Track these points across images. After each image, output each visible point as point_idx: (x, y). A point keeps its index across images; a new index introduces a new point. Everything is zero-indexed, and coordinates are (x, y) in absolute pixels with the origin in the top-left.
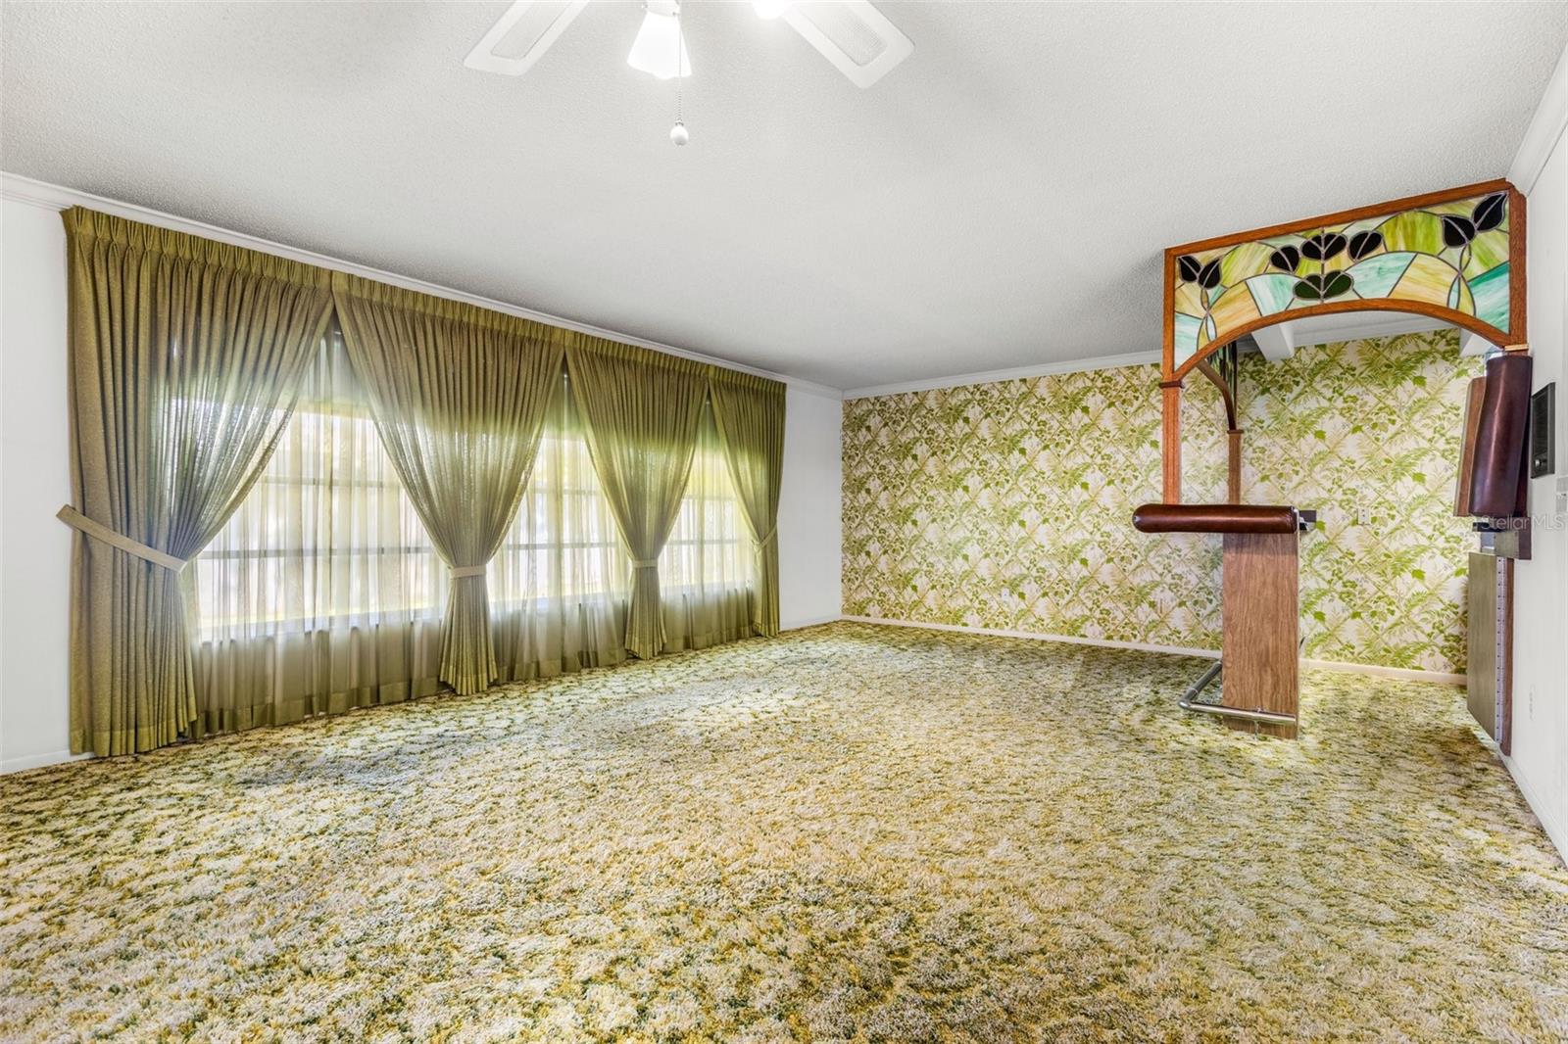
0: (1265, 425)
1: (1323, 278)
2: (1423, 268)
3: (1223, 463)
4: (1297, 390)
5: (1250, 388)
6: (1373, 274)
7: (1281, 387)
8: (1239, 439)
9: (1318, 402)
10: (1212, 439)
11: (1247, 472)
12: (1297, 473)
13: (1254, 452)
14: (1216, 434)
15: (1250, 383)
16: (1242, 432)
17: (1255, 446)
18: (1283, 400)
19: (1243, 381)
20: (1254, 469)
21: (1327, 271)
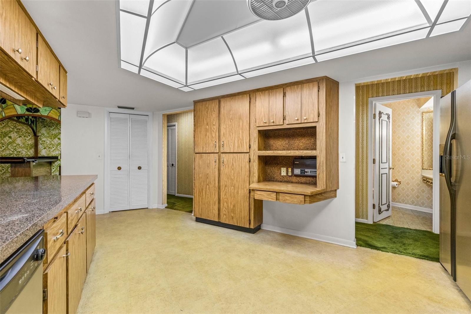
0: (45, 135)
1: (33, 108)
2: (54, 111)
3: (33, 144)
4: (53, 128)
5: (41, 125)
6: (44, 110)
7: (49, 126)
8: (37, 138)
9: (59, 131)
10: (29, 137)
11: (40, 147)
12: (53, 147)
13: (42, 141)
14: (31, 136)
15: (40, 124)
16: (39, 136)
17: (42, 140)
18: (50, 130)
19: (39, 123)
20: (42, 146)
21: (34, 107)
